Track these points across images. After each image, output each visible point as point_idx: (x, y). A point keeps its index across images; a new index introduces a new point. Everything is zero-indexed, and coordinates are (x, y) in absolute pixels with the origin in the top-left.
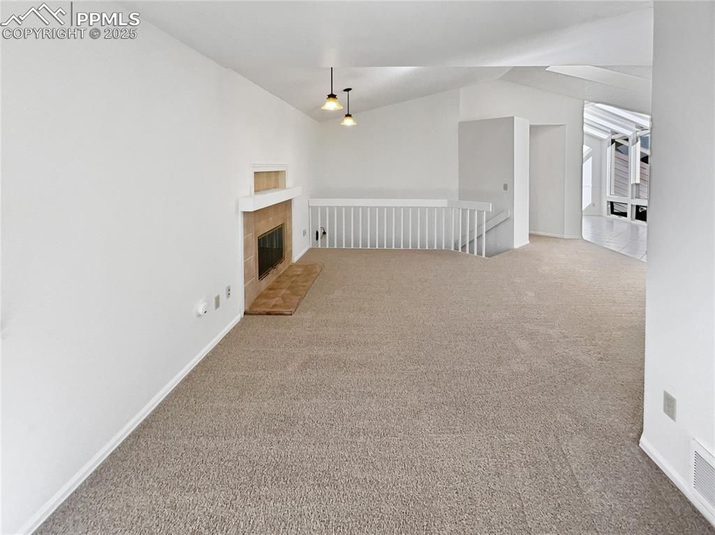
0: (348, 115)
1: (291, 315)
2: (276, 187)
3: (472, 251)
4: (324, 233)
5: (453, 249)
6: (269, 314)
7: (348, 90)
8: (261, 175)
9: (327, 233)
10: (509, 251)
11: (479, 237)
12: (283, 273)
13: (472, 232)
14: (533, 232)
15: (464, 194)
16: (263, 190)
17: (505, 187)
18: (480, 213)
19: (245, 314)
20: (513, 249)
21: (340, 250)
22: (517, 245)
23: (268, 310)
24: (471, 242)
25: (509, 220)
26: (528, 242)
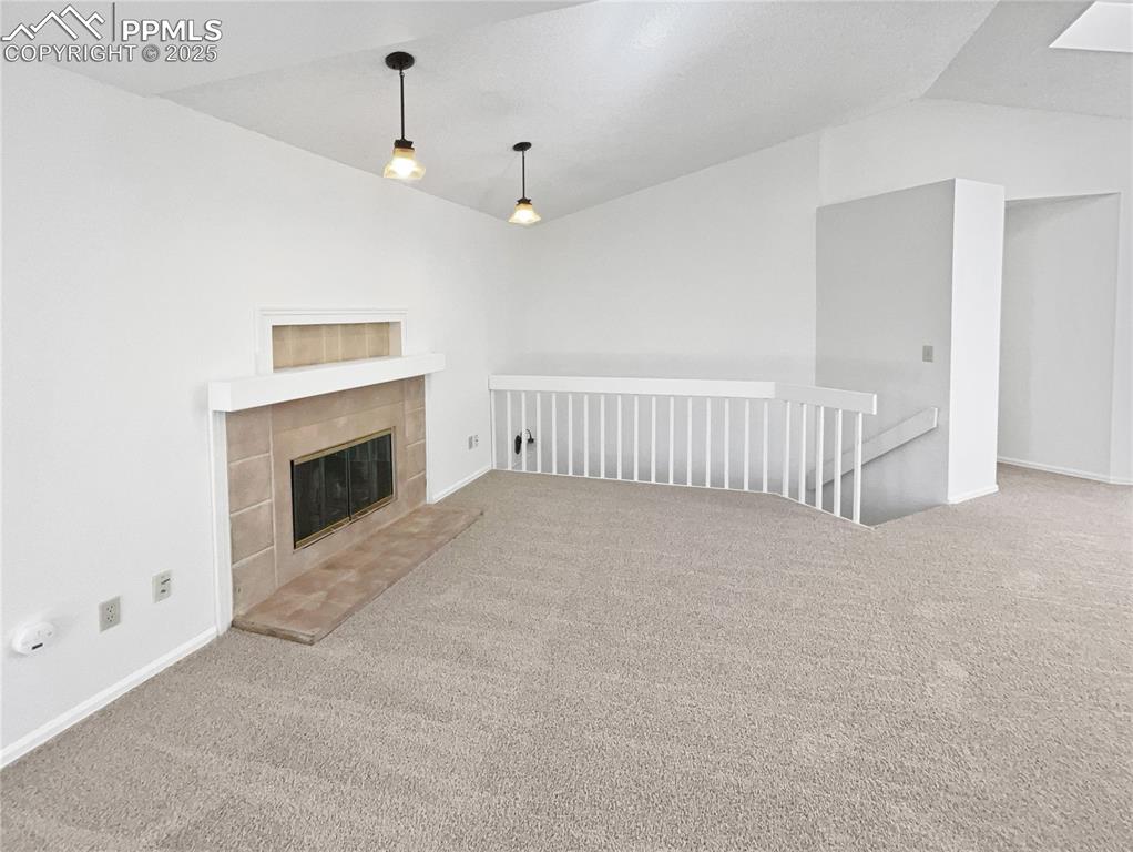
0: (524, 201)
1: (311, 644)
2: (379, 354)
3: (828, 505)
4: (531, 441)
5: (786, 494)
6: (272, 633)
7: (522, 147)
8: (324, 331)
9: (539, 442)
10: (933, 509)
11: (848, 475)
12: (388, 528)
13: (829, 462)
14: (1009, 460)
15: (829, 372)
16: (331, 361)
17: (928, 354)
18: (849, 418)
19: (233, 625)
20: (945, 505)
21: (546, 478)
22: (958, 493)
23: (275, 624)
24: (828, 485)
25: (935, 434)
26: (995, 488)
